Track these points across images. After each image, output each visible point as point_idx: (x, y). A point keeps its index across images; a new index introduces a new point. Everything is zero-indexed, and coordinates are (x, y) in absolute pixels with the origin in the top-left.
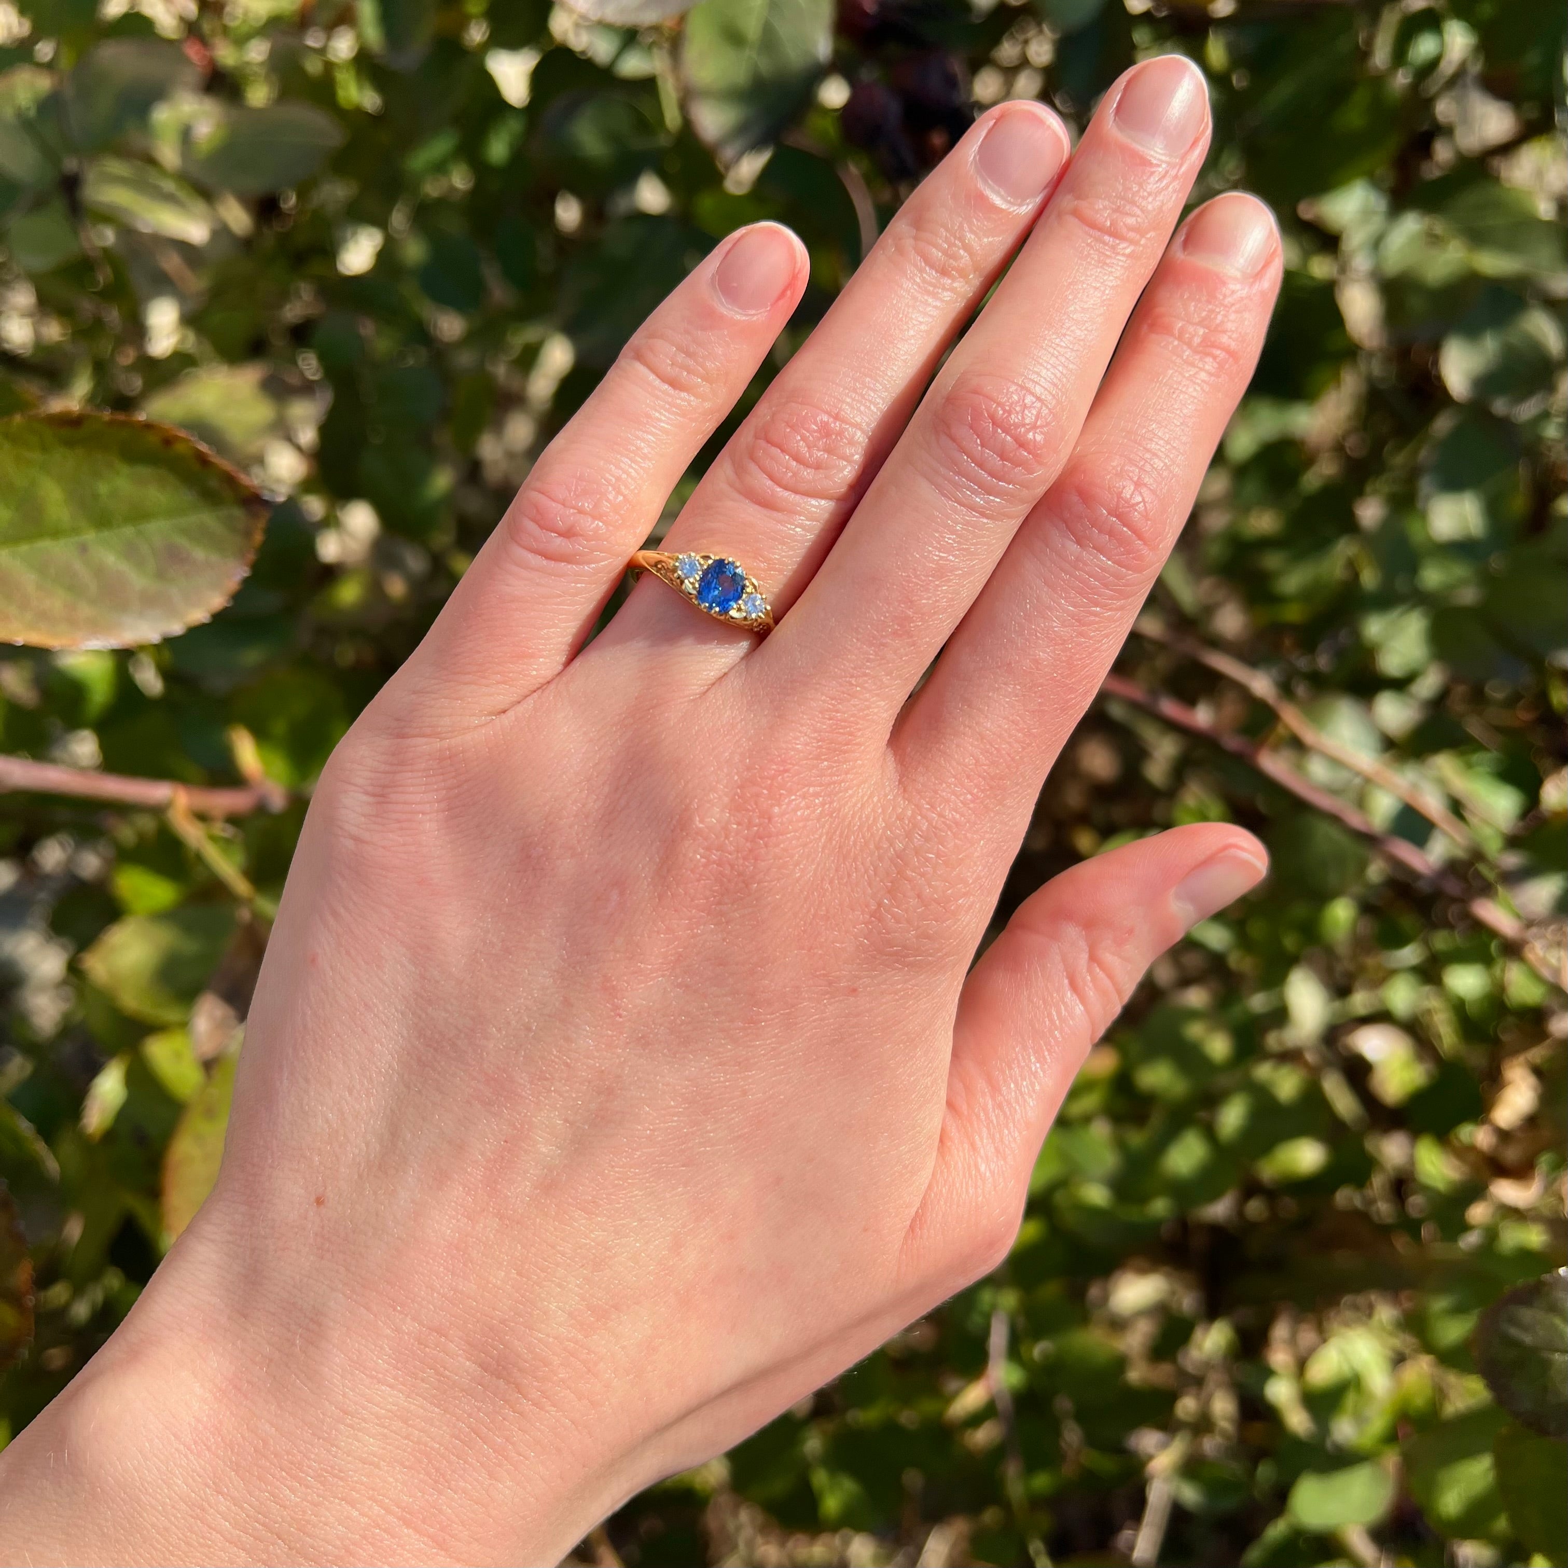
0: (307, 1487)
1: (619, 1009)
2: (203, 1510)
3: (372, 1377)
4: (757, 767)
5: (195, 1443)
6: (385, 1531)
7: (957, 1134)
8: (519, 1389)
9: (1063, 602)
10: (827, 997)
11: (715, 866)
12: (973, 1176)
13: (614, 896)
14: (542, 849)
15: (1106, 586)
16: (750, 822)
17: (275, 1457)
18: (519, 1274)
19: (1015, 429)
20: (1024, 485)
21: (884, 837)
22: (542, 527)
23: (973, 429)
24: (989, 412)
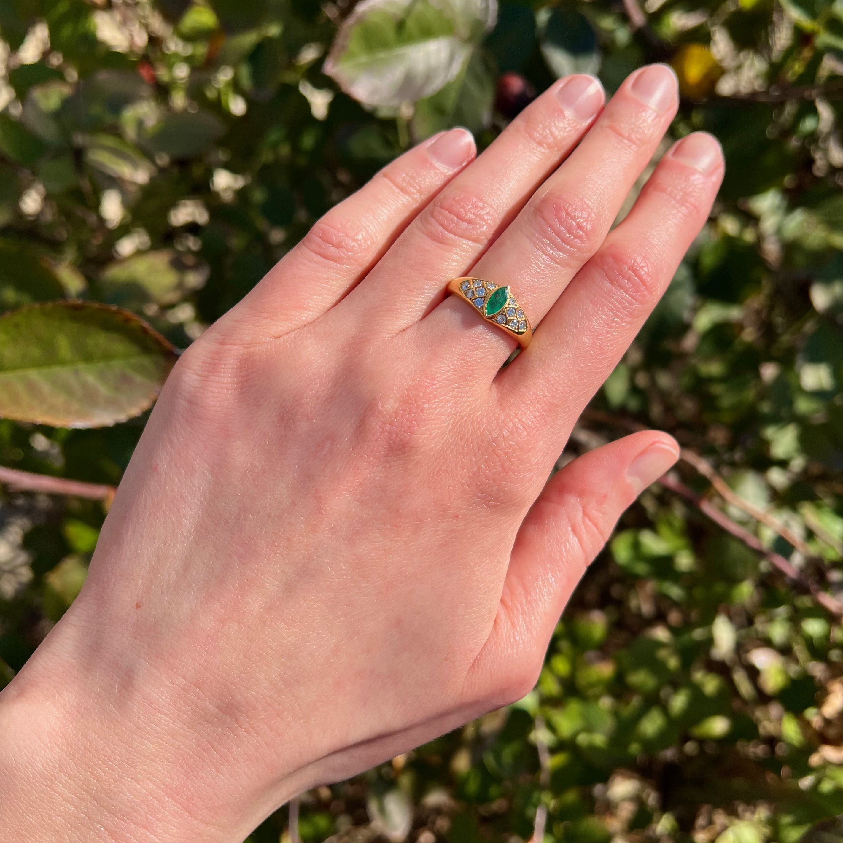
0: (113, 770)
1: (322, 510)
2: (51, 781)
3: (155, 709)
4: (418, 379)
5: (50, 742)
6: (155, 798)
7: (504, 617)
8: (237, 721)
9: (600, 312)
10: (441, 518)
11: (387, 433)
12: (512, 642)
13: (328, 445)
14: (290, 415)
15: (624, 308)
16: (410, 409)
17: (96, 752)
18: (245, 656)
19: (577, 219)
20: (579, 250)
21: (486, 429)
22: (323, 241)
23: (555, 215)
24: (564, 208)
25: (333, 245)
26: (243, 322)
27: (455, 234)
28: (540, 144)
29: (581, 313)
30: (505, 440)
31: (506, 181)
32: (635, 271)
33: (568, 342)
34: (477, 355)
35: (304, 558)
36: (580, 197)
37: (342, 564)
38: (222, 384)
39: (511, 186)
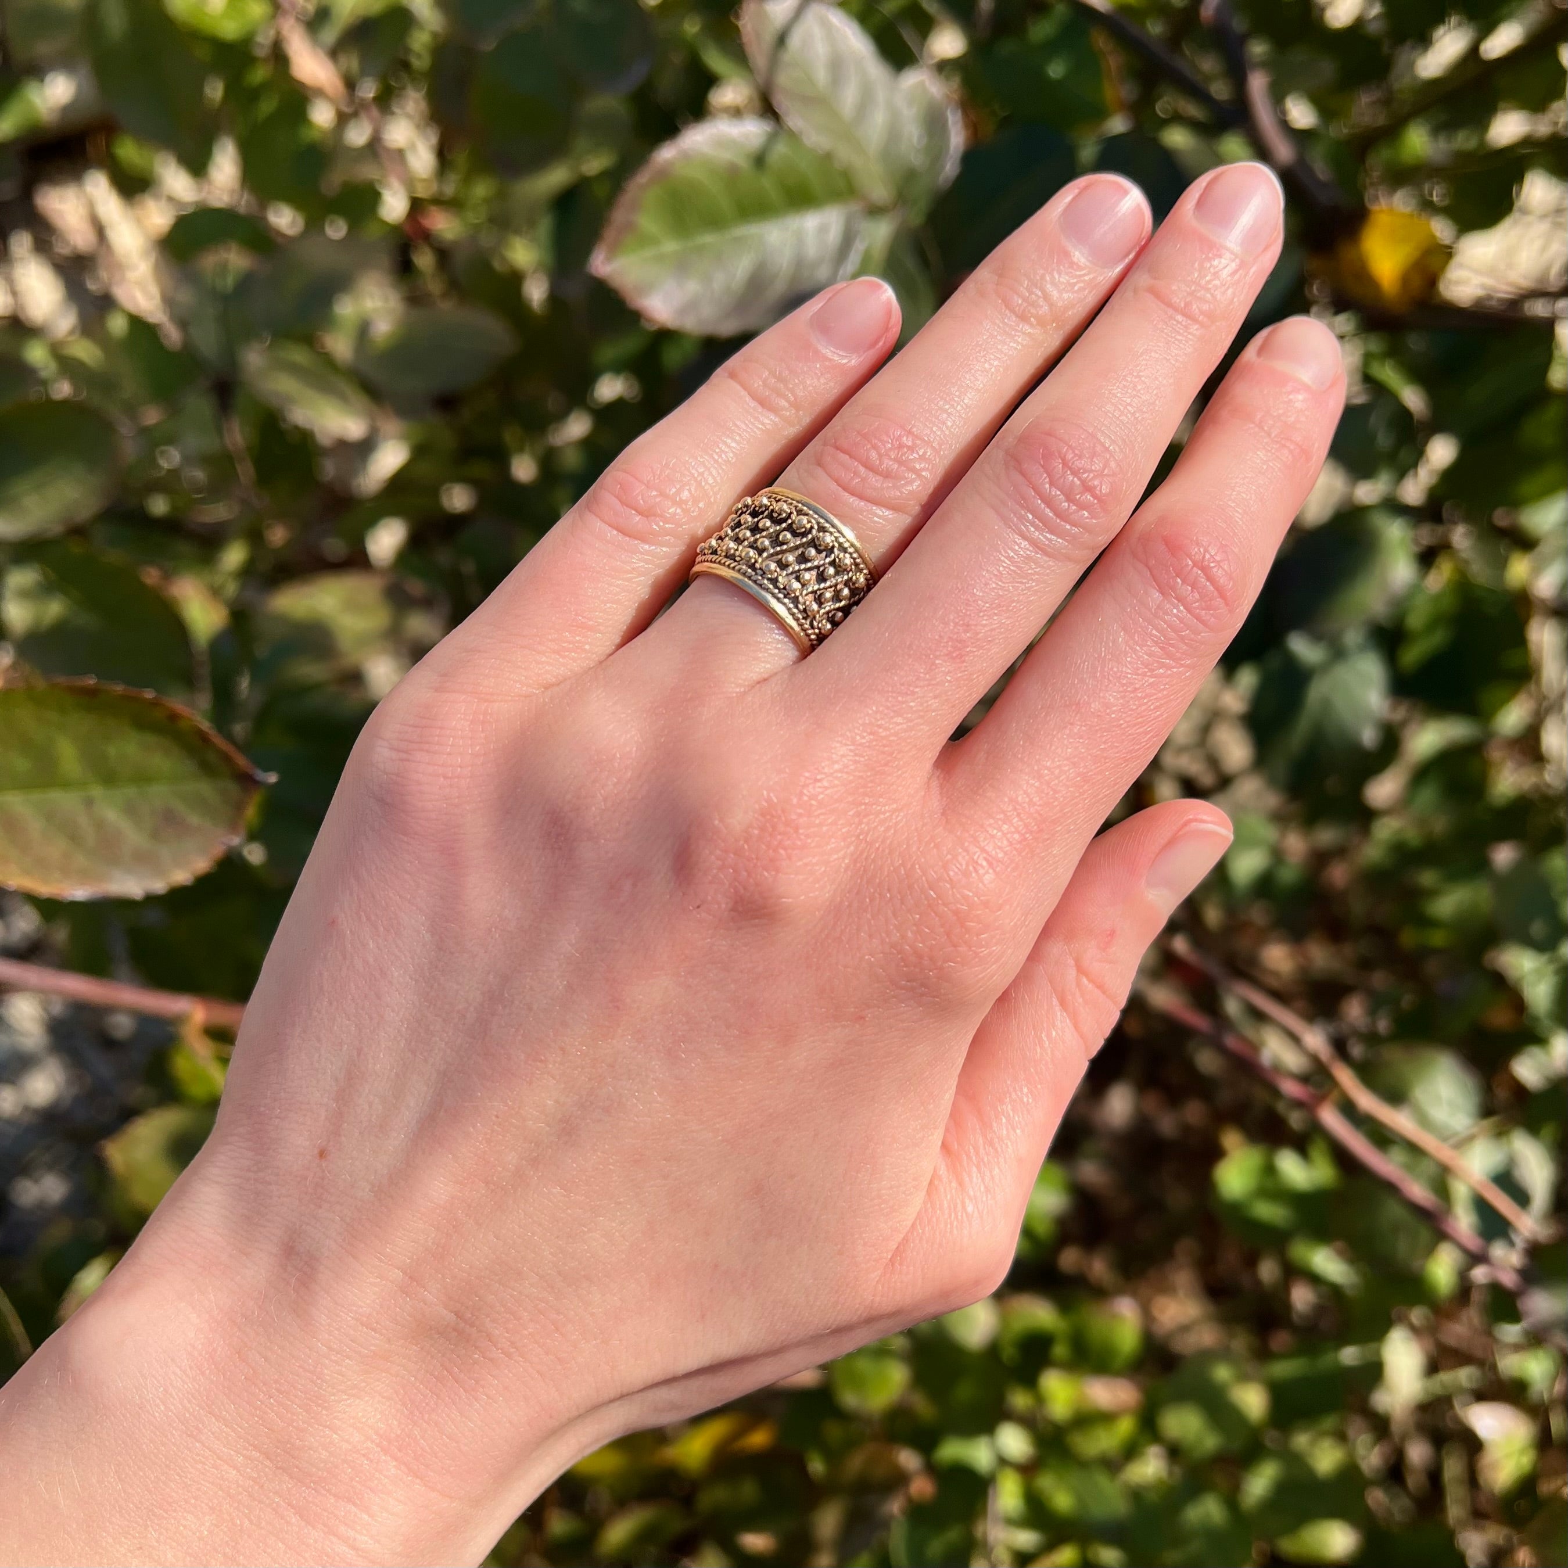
10: (831, 1020)
12: (959, 1217)
13: (627, 886)
15: (1182, 639)
16: (774, 827)
19: (1084, 473)
20: (1087, 529)
21: (917, 866)
22: (623, 503)
23: (1043, 466)
24: (1060, 453)
25: (640, 513)
26: (479, 651)
27: (861, 497)
28: (1023, 318)
29: (1103, 649)
30: (952, 888)
31: (957, 393)
32: (1205, 570)
33: (1079, 703)
34: (898, 724)
35: (590, 1079)
36: (1090, 431)
37: (655, 1094)
38: (436, 767)
39: (966, 401)
